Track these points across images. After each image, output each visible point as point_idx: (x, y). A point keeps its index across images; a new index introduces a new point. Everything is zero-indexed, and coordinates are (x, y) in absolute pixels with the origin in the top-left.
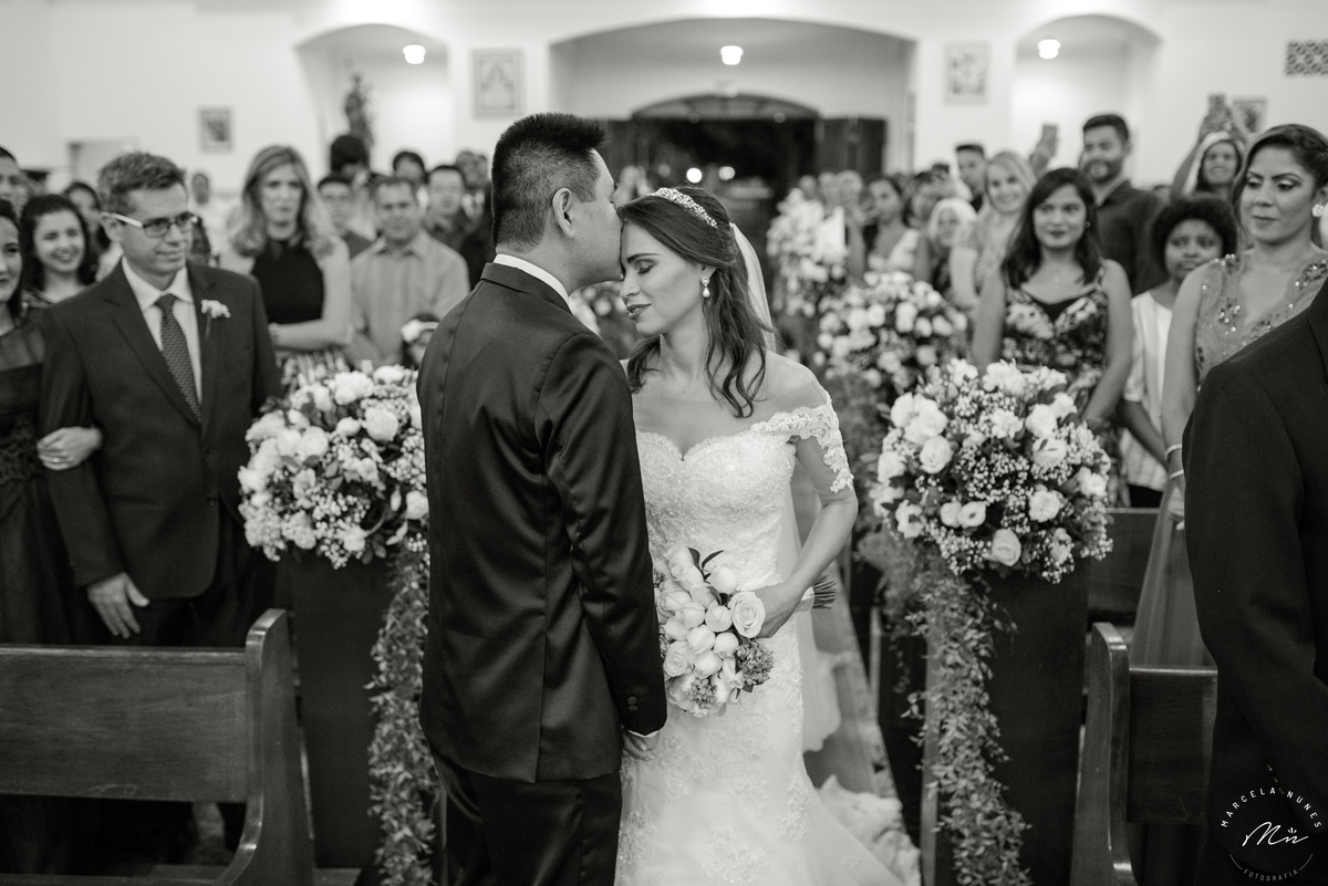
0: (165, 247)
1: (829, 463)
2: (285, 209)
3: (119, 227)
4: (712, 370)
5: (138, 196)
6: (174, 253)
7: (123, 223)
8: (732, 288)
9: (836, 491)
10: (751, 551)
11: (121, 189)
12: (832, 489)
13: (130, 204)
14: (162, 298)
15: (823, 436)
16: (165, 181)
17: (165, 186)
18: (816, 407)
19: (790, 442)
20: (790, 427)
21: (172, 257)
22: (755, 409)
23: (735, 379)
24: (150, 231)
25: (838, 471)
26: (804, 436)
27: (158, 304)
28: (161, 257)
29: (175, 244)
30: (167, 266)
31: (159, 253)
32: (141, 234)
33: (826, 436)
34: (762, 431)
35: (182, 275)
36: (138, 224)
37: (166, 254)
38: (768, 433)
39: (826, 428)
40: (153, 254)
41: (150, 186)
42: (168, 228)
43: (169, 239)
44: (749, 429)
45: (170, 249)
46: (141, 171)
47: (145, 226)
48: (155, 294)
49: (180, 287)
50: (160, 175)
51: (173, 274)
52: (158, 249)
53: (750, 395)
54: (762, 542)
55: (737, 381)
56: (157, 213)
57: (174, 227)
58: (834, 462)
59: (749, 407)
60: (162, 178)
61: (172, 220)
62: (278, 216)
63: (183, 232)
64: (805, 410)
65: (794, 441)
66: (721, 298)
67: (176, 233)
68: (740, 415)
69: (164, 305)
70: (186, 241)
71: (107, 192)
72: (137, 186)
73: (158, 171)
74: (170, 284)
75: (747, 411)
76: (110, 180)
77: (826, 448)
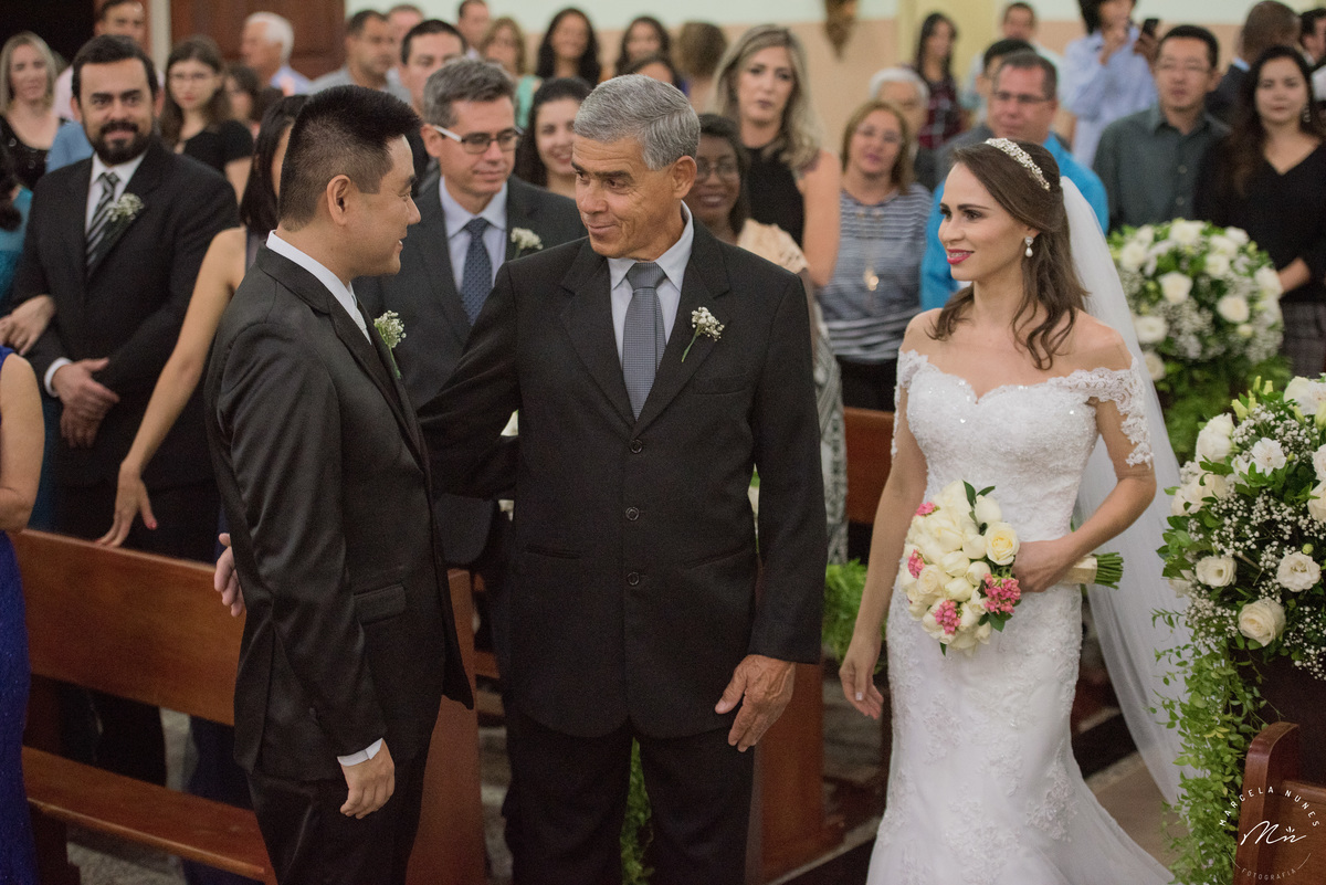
0: (482, 166)
1: (1127, 432)
2: (765, 104)
3: (439, 140)
4: (1017, 328)
5: (462, 108)
6: (491, 173)
7: (443, 136)
8: (1052, 250)
9: (1132, 464)
10: (1035, 508)
11: (445, 100)
12: (1128, 461)
13: (453, 115)
14: (472, 222)
15: (1122, 401)
16: (491, 93)
17: (490, 98)
18: (1117, 369)
19: (1087, 403)
20: (1088, 385)
21: (490, 177)
22: (1054, 363)
23: (1041, 333)
24: (469, 147)
25: (1136, 444)
26: (1103, 398)
27: (467, 228)
28: (477, 177)
29: (494, 163)
30: (483, 187)
31: (476, 172)
32: (460, 148)
33: (1126, 403)
34: (1059, 385)
35: (500, 199)
36: (457, 138)
37: (482, 173)
38: (1065, 387)
39: (1127, 394)
40: (469, 173)
41: (474, 98)
42: (489, 144)
43: (488, 156)
44: (1046, 381)
45: (489, 168)
46: (468, 81)
47: (464, 141)
48: (466, 217)
49: (494, 213)
50: (488, 86)
51: (488, 197)
52: (475, 168)
53: (1052, 348)
54: (1051, 502)
55: (1043, 336)
56: (478, 126)
57: (494, 145)
58: (1133, 432)
59: (1048, 360)
60: (489, 89)
61: (494, 136)
62: (754, 111)
63: (503, 151)
64: (1105, 371)
65: (1092, 402)
66: (1040, 259)
67: (495, 151)
68: (1039, 366)
69: (477, 228)
70: (506, 162)
71: (431, 101)
72: (461, 96)
73: (486, 81)
74: (483, 207)
75: (1046, 364)
76: (436, 89)
77: (1126, 416)
